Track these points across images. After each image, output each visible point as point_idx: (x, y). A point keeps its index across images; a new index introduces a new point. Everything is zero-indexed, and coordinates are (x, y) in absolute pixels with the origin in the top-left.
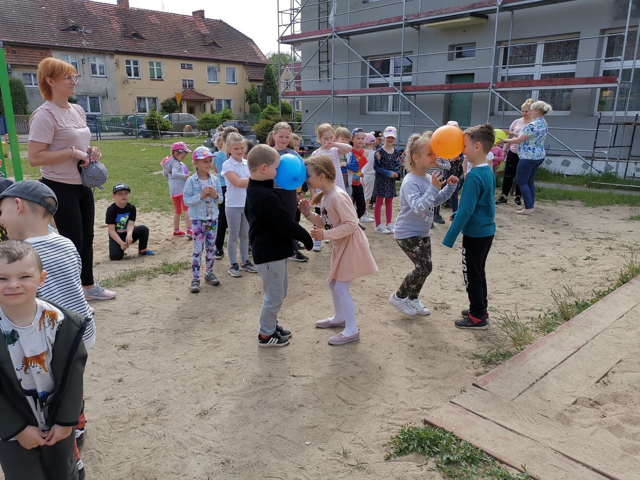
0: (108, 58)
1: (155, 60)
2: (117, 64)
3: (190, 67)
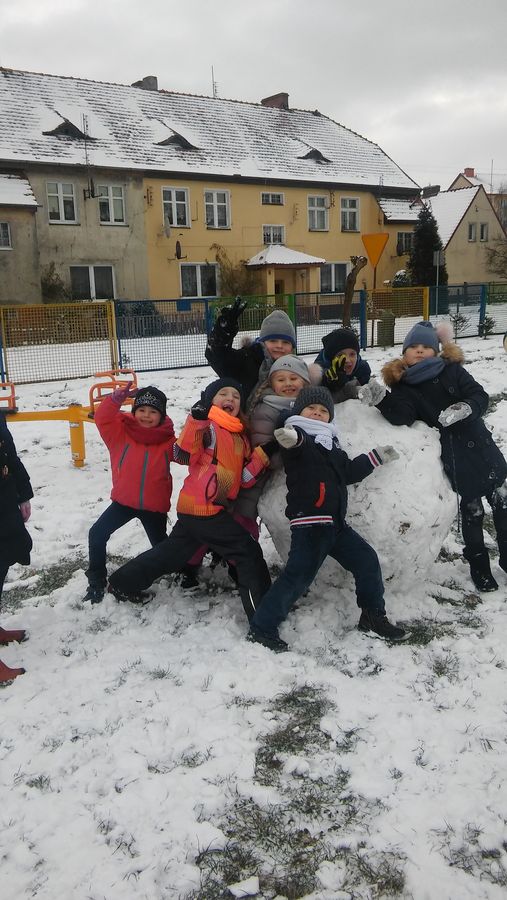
0: (131, 186)
1: (216, 190)
2: (148, 198)
3: (277, 201)
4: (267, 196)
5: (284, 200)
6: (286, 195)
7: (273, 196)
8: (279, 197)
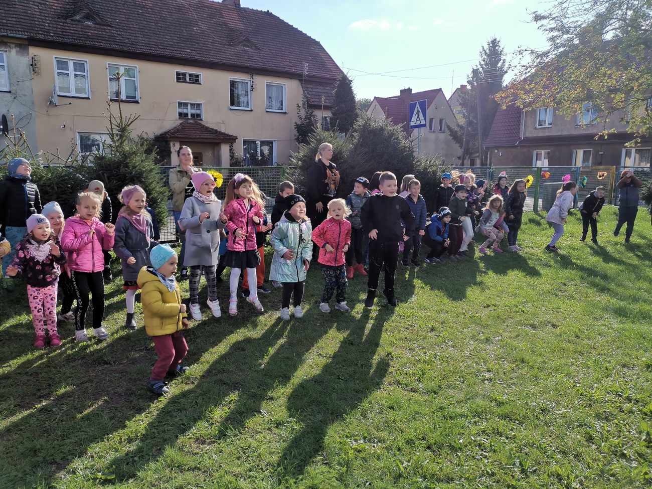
0: (14, 52)
1: (122, 64)
2: (34, 65)
3: (195, 80)
4: (184, 75)
5: (201, 80)
6: (205, 75)
7: (191, 75)
8: (197, 76)
